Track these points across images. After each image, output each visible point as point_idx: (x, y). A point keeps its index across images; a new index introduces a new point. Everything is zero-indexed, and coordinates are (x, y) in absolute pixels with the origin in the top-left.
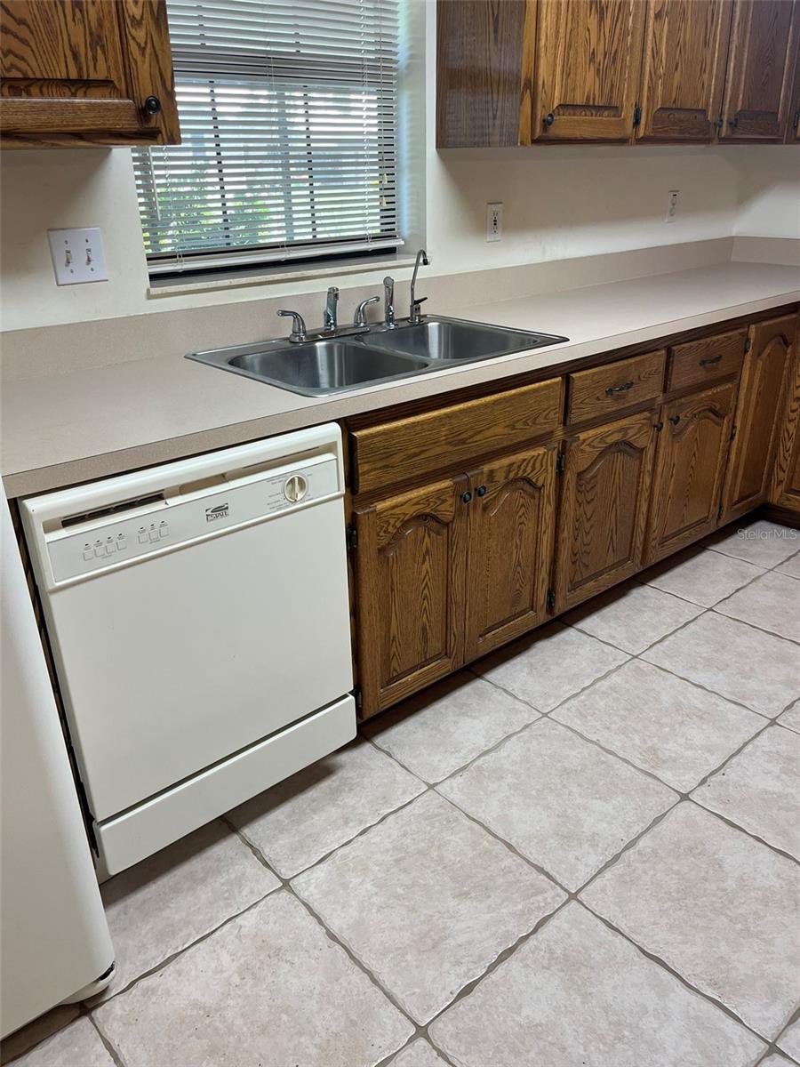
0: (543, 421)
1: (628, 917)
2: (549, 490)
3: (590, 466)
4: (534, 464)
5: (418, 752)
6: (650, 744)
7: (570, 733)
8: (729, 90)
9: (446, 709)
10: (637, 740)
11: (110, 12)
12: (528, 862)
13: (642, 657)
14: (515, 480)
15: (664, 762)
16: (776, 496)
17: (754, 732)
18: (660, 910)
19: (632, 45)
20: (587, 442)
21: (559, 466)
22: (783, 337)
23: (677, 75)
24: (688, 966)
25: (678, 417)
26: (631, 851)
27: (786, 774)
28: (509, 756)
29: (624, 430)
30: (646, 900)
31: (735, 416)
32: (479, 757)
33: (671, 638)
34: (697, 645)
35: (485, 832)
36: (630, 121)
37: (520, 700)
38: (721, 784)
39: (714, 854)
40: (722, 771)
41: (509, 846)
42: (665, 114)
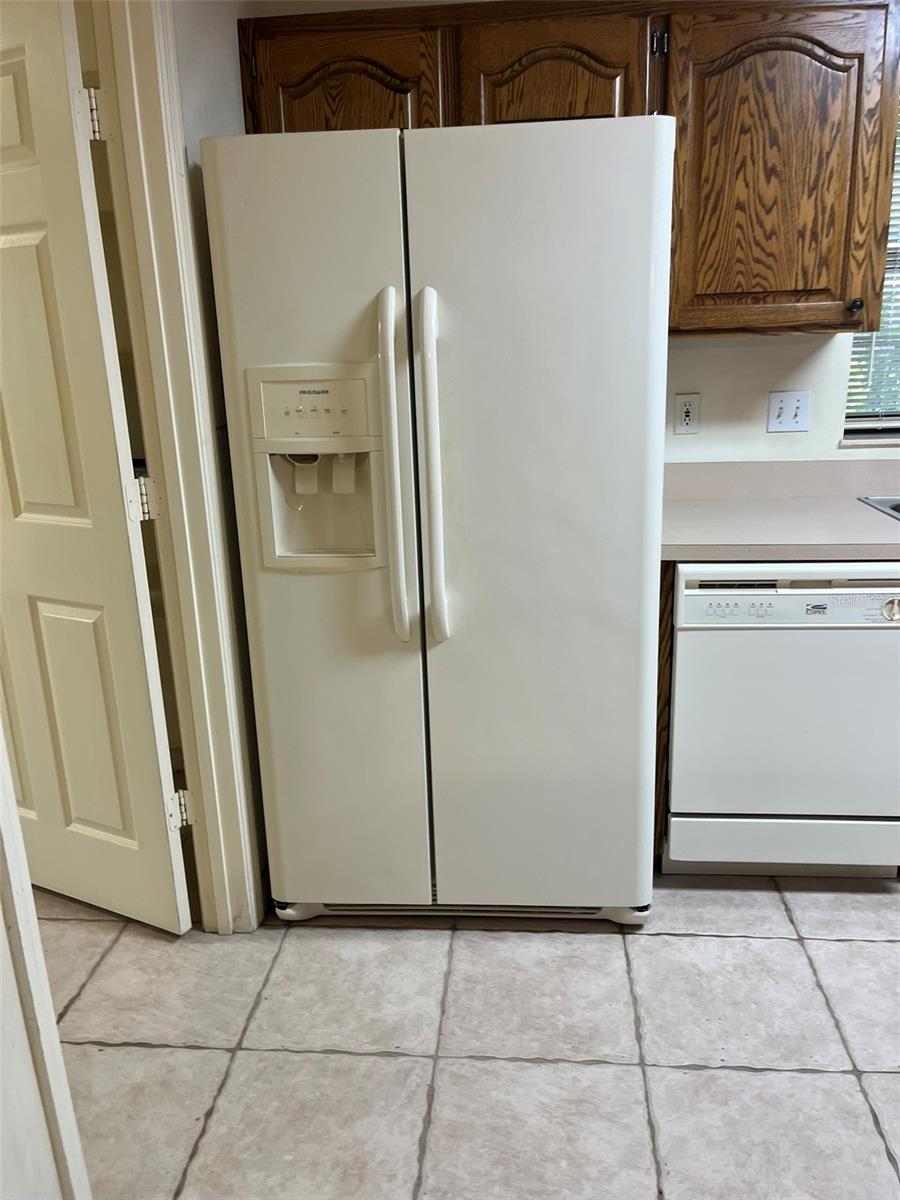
11: (839, 241)
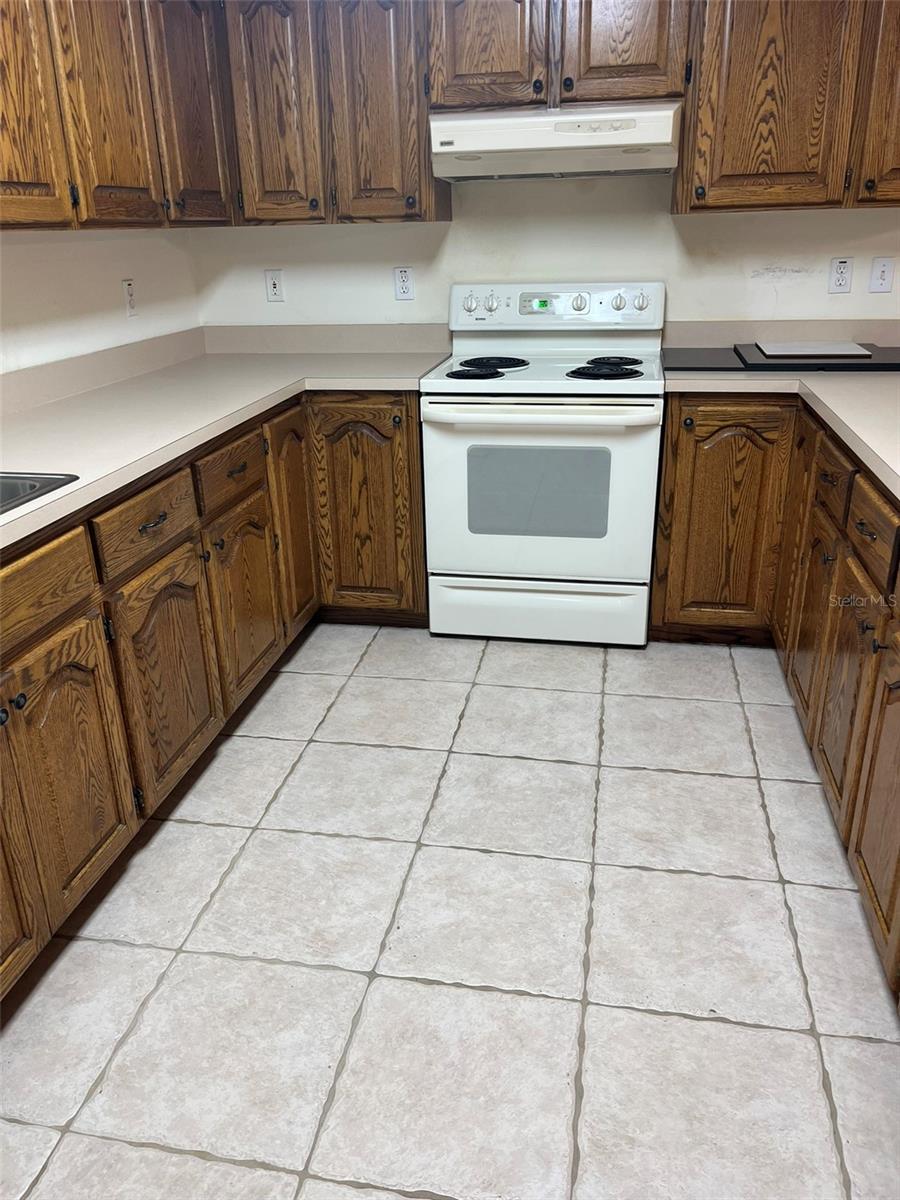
0: (75, 586)
1: (373, 1162)
2: (105, 669)
3: (143, 624)
4: (78, 642)
5: (26, 1089)
6: (312, 929)
7: (218, 960)
8: (167, 166)
9: (44, 1006)
10: (298, 932)
12: (234, 1162)
13: (263, 825)
14: (59, 671)
15: (336, 944)
16: (330, 596)
17: (406, 863)
18: (402, 1131)
19: (47, 110)
20: (134, 596)
21: (108, 635)
22: (294, 431)
23: (107, 146)
24: (455, 1181)
25: (223, 540)
26: (344, 1075)
27: (454, 897)
28: (153, 1030)
29: (170, 570)
30: (383, 1127)
31: (273, 524)
32: (115, 1052)
33: (285, 790)
34: (314, 787)
35: (163, 1154)
36: (68, 202)
37: (140, 946)
38: (400, 940)
39: (427, 1026)
40: (395, 926)
41: (203, 1155)
42: (106, 193)
